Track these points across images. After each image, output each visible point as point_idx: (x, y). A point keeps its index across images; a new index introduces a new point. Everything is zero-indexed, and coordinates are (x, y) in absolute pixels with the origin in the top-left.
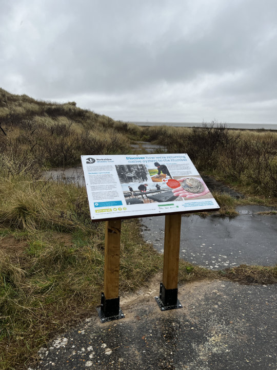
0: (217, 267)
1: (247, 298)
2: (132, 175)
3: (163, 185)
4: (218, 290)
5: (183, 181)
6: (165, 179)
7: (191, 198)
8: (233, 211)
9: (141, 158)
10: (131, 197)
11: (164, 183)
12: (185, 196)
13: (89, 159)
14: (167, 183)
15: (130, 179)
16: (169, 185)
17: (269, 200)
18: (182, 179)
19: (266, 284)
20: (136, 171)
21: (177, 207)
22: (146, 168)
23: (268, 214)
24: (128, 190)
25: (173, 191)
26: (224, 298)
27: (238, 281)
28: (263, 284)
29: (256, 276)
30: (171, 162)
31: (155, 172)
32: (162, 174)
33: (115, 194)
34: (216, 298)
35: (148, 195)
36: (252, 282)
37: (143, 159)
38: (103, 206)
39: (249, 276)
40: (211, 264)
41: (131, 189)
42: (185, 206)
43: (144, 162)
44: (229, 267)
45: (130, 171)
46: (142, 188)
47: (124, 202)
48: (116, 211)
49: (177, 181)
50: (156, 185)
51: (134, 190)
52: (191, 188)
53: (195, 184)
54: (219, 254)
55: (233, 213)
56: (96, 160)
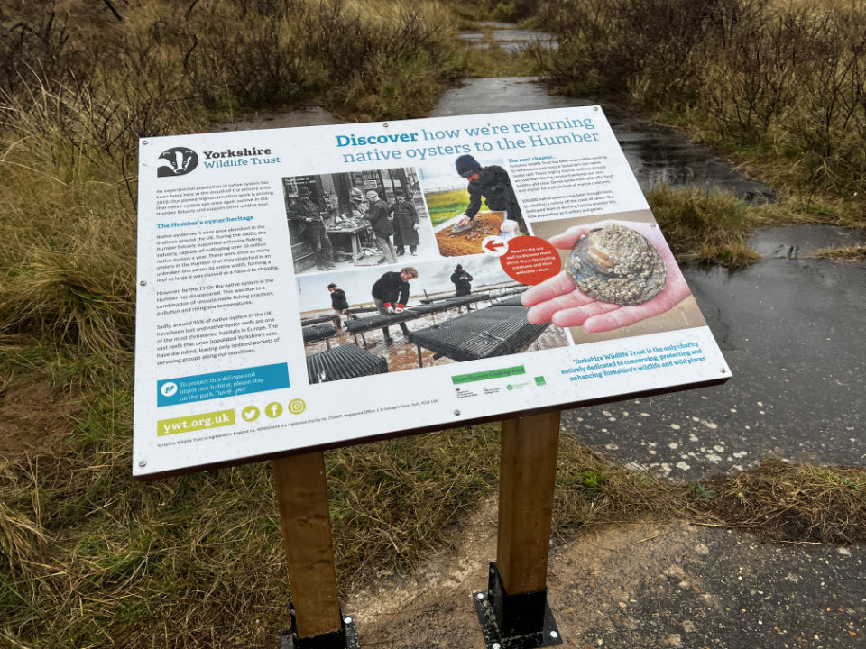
0: (686, 467)
1: (784, 603)
2: (350, 223)
3: (486, 271)
4: (685, 568)
5: (576, 244)
6: (497, 239)
7: (605, 332)
8: (742, 248)
9: (403, 138)
10: (335, 343)
11: (491, 260)
12: (576, 323)
13: (170, 155)
14: (503, 259)
15: (339, 247)
16: (508, 270)
17: (855, 205)
18: (571, 232)
19: (848, 545)
20: (372, 204)
21: (540, 380)
22: (416, 187)
23: (850, 255)
24: (325, 303)
25: (525, 298)
26: (703, 604)
27: (753, 531)
28: (840, 542)
29: (815, 510)
30: (528, 152)
31: (454, 206)
32: (485, 211)
33: (264, 329)
34: (678, 603)
35: (412, 325)
36: (801, 534)
37: (410, 145)
38: (199, 396)
39: (792, 512)
40: (665, 455)
41: (339, 299)
42: (575, 374)
43: (411, 154)
44: (724, 466)
45: (347, 205)
46: (391, 288)
47: (298, 372)
48: (254, 425)
49: (548, 247)
50: (452, 271)
51: (353, 300)
52: (607, 276)
53: (627, 257)
54: (692, 415)
55: (741, 256)
56: (202, 158)
